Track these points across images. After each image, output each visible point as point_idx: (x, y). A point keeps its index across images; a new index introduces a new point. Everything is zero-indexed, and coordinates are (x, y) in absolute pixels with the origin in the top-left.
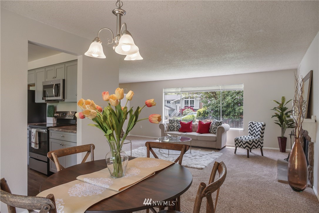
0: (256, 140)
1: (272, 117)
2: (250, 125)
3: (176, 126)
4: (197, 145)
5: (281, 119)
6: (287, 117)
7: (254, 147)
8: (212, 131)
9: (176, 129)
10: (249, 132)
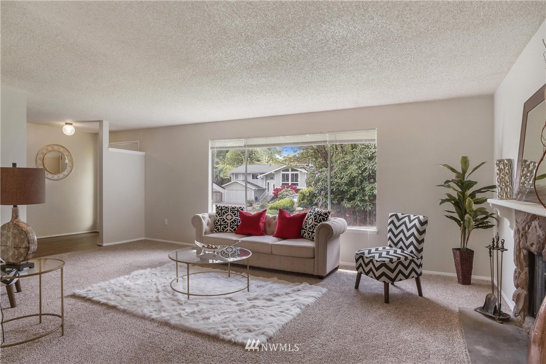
0: (406, 258)
1: (441, 204)
2: (392, 222)
3: (229, 222)
4: (271, 266)
5: (460, 208)
6: (474, 203)
7: (400, 276)
8: (306, 234)
9: (229, 228)
10: (390, 238)
